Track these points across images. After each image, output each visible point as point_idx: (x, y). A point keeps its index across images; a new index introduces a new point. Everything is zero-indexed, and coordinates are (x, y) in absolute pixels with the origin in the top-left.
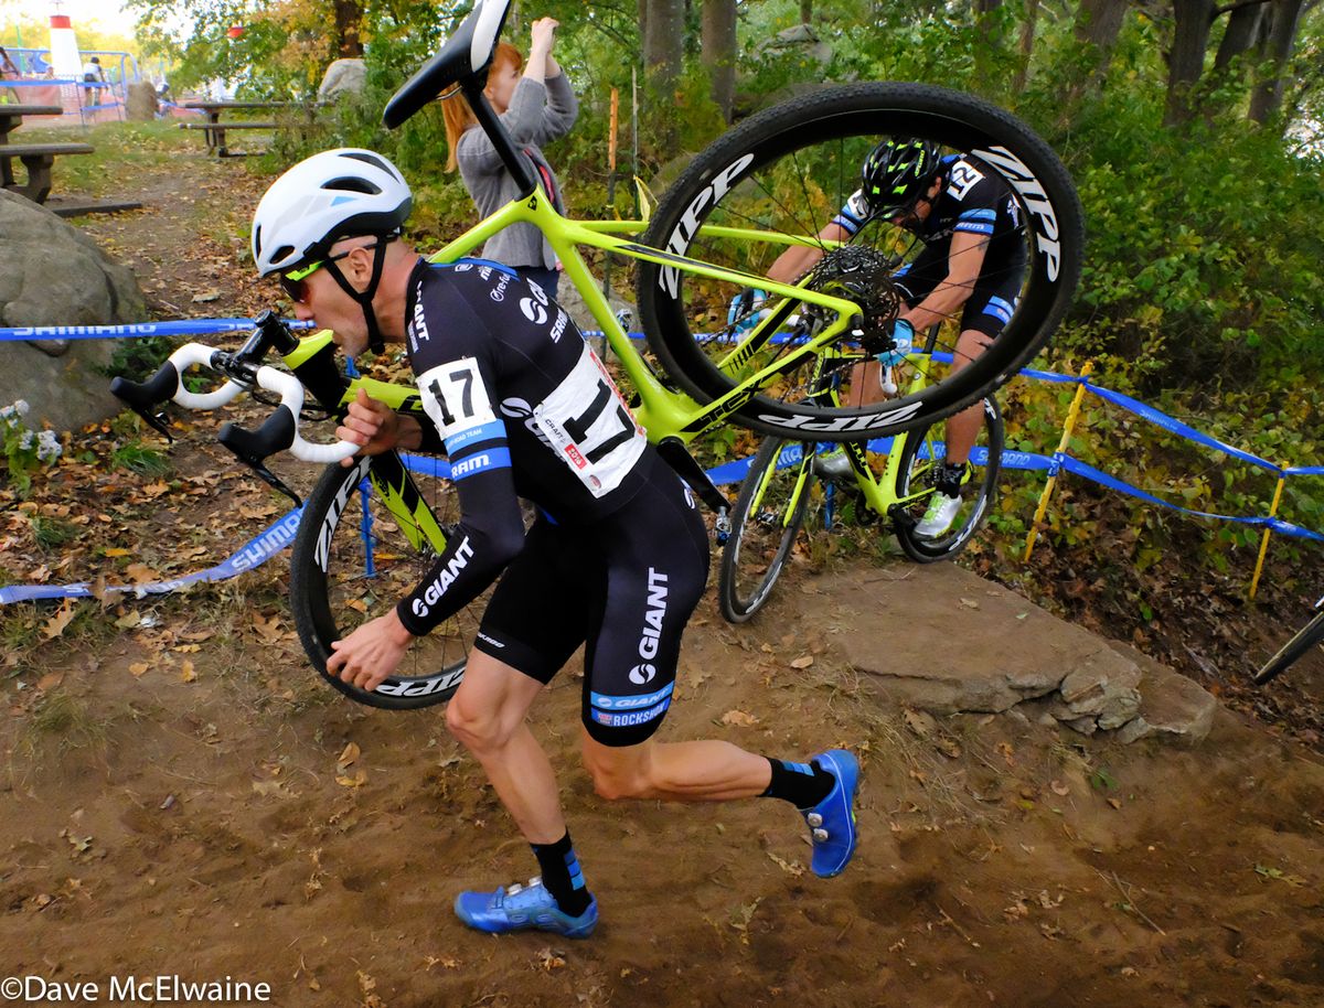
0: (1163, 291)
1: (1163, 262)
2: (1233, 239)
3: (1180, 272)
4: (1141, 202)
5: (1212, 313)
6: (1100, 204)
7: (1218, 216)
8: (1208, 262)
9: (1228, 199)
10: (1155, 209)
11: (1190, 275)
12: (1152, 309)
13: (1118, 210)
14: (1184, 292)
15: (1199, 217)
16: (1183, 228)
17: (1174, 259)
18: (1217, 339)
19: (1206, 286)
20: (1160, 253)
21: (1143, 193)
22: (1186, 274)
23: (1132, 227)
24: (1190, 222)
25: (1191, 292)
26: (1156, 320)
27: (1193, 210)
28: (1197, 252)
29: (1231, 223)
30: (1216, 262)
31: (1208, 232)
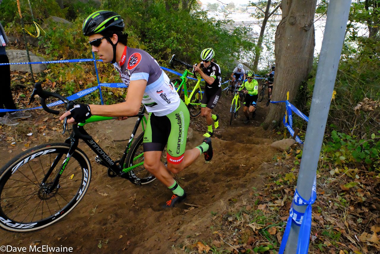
0: (171, 45)
1: (169, 39)
2: (182, 33)
3: (173, 41)
4: (163, 26)
5: (181, 49)
6: (155, 27)
7: (178, 28)
8: (178, 38)
9: (180, 25)
10: (166, 28)
11: (175, 41)
12: (169, 49)
13: (159, 28)
14: (175, 45)
15: (175, 29)
16: (172, 31)
17: (172, 38)
18: (183, 55)
19: (179, 44)
20: (169, 37)
21: (163, 24)
22: (174, 41)
23: (162, 32)
24: (173, 30)
25: (176, 45)
26: (170, 51)
27: (173, 27)
28: (176, 36)
29: (181, 30)
30: (180, 38)
31: (177, 32)
